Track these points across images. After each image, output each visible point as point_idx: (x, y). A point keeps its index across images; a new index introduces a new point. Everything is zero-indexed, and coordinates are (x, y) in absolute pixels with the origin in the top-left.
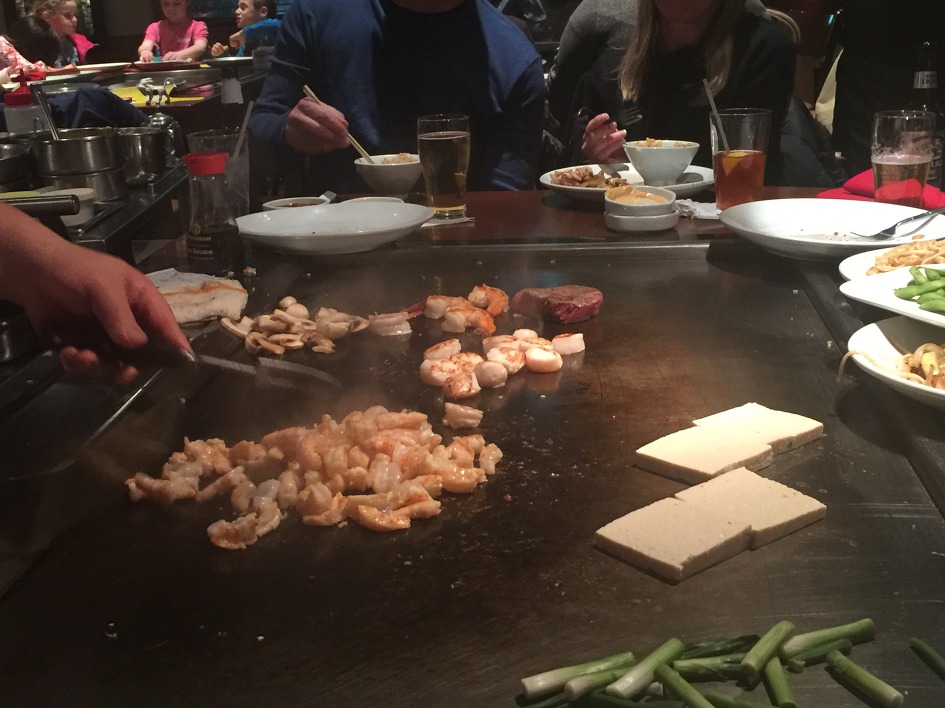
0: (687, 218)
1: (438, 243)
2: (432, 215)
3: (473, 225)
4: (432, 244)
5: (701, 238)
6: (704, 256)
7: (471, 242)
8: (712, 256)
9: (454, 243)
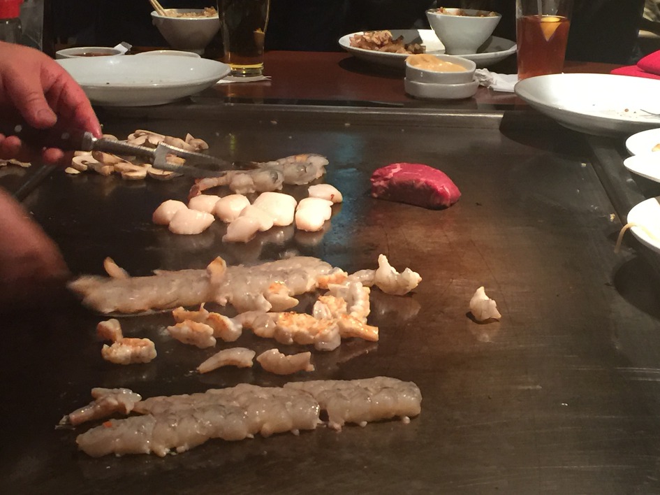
0: (484, 88)
1: (233, 100)
2: (228, 71)
3: (268, 84)
4: (226, 100)
5: (497, 108)
6: (497, 126)
7: (266, 102)
8: (504, 126)
9: (250, 101)
